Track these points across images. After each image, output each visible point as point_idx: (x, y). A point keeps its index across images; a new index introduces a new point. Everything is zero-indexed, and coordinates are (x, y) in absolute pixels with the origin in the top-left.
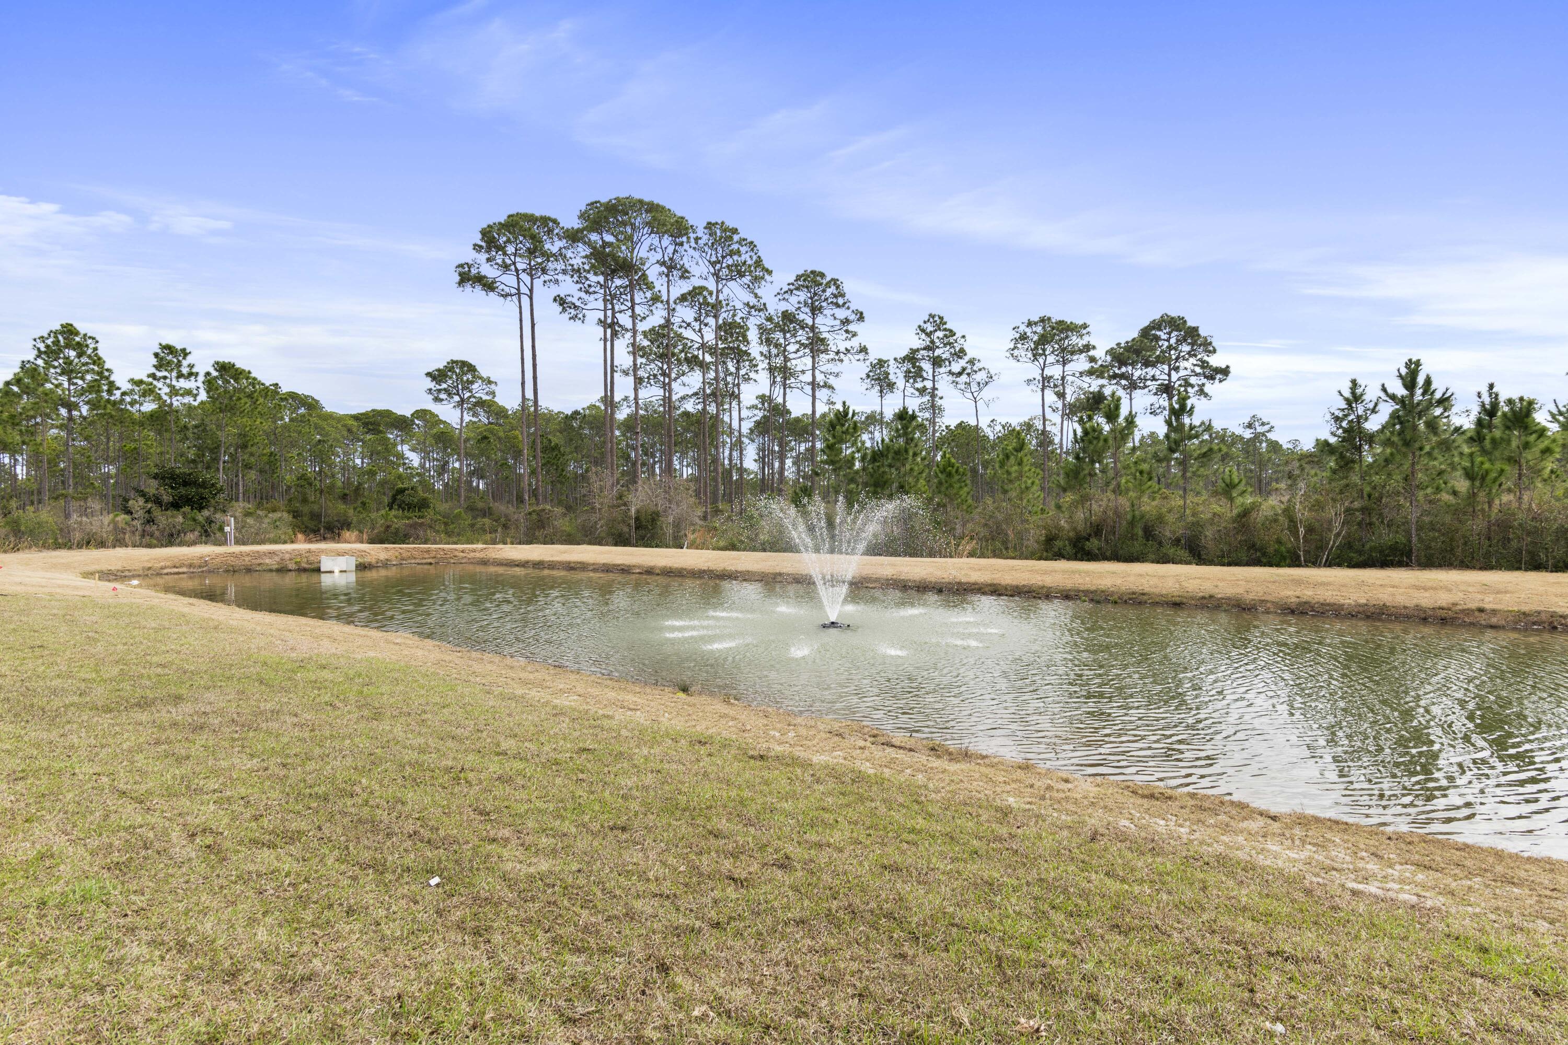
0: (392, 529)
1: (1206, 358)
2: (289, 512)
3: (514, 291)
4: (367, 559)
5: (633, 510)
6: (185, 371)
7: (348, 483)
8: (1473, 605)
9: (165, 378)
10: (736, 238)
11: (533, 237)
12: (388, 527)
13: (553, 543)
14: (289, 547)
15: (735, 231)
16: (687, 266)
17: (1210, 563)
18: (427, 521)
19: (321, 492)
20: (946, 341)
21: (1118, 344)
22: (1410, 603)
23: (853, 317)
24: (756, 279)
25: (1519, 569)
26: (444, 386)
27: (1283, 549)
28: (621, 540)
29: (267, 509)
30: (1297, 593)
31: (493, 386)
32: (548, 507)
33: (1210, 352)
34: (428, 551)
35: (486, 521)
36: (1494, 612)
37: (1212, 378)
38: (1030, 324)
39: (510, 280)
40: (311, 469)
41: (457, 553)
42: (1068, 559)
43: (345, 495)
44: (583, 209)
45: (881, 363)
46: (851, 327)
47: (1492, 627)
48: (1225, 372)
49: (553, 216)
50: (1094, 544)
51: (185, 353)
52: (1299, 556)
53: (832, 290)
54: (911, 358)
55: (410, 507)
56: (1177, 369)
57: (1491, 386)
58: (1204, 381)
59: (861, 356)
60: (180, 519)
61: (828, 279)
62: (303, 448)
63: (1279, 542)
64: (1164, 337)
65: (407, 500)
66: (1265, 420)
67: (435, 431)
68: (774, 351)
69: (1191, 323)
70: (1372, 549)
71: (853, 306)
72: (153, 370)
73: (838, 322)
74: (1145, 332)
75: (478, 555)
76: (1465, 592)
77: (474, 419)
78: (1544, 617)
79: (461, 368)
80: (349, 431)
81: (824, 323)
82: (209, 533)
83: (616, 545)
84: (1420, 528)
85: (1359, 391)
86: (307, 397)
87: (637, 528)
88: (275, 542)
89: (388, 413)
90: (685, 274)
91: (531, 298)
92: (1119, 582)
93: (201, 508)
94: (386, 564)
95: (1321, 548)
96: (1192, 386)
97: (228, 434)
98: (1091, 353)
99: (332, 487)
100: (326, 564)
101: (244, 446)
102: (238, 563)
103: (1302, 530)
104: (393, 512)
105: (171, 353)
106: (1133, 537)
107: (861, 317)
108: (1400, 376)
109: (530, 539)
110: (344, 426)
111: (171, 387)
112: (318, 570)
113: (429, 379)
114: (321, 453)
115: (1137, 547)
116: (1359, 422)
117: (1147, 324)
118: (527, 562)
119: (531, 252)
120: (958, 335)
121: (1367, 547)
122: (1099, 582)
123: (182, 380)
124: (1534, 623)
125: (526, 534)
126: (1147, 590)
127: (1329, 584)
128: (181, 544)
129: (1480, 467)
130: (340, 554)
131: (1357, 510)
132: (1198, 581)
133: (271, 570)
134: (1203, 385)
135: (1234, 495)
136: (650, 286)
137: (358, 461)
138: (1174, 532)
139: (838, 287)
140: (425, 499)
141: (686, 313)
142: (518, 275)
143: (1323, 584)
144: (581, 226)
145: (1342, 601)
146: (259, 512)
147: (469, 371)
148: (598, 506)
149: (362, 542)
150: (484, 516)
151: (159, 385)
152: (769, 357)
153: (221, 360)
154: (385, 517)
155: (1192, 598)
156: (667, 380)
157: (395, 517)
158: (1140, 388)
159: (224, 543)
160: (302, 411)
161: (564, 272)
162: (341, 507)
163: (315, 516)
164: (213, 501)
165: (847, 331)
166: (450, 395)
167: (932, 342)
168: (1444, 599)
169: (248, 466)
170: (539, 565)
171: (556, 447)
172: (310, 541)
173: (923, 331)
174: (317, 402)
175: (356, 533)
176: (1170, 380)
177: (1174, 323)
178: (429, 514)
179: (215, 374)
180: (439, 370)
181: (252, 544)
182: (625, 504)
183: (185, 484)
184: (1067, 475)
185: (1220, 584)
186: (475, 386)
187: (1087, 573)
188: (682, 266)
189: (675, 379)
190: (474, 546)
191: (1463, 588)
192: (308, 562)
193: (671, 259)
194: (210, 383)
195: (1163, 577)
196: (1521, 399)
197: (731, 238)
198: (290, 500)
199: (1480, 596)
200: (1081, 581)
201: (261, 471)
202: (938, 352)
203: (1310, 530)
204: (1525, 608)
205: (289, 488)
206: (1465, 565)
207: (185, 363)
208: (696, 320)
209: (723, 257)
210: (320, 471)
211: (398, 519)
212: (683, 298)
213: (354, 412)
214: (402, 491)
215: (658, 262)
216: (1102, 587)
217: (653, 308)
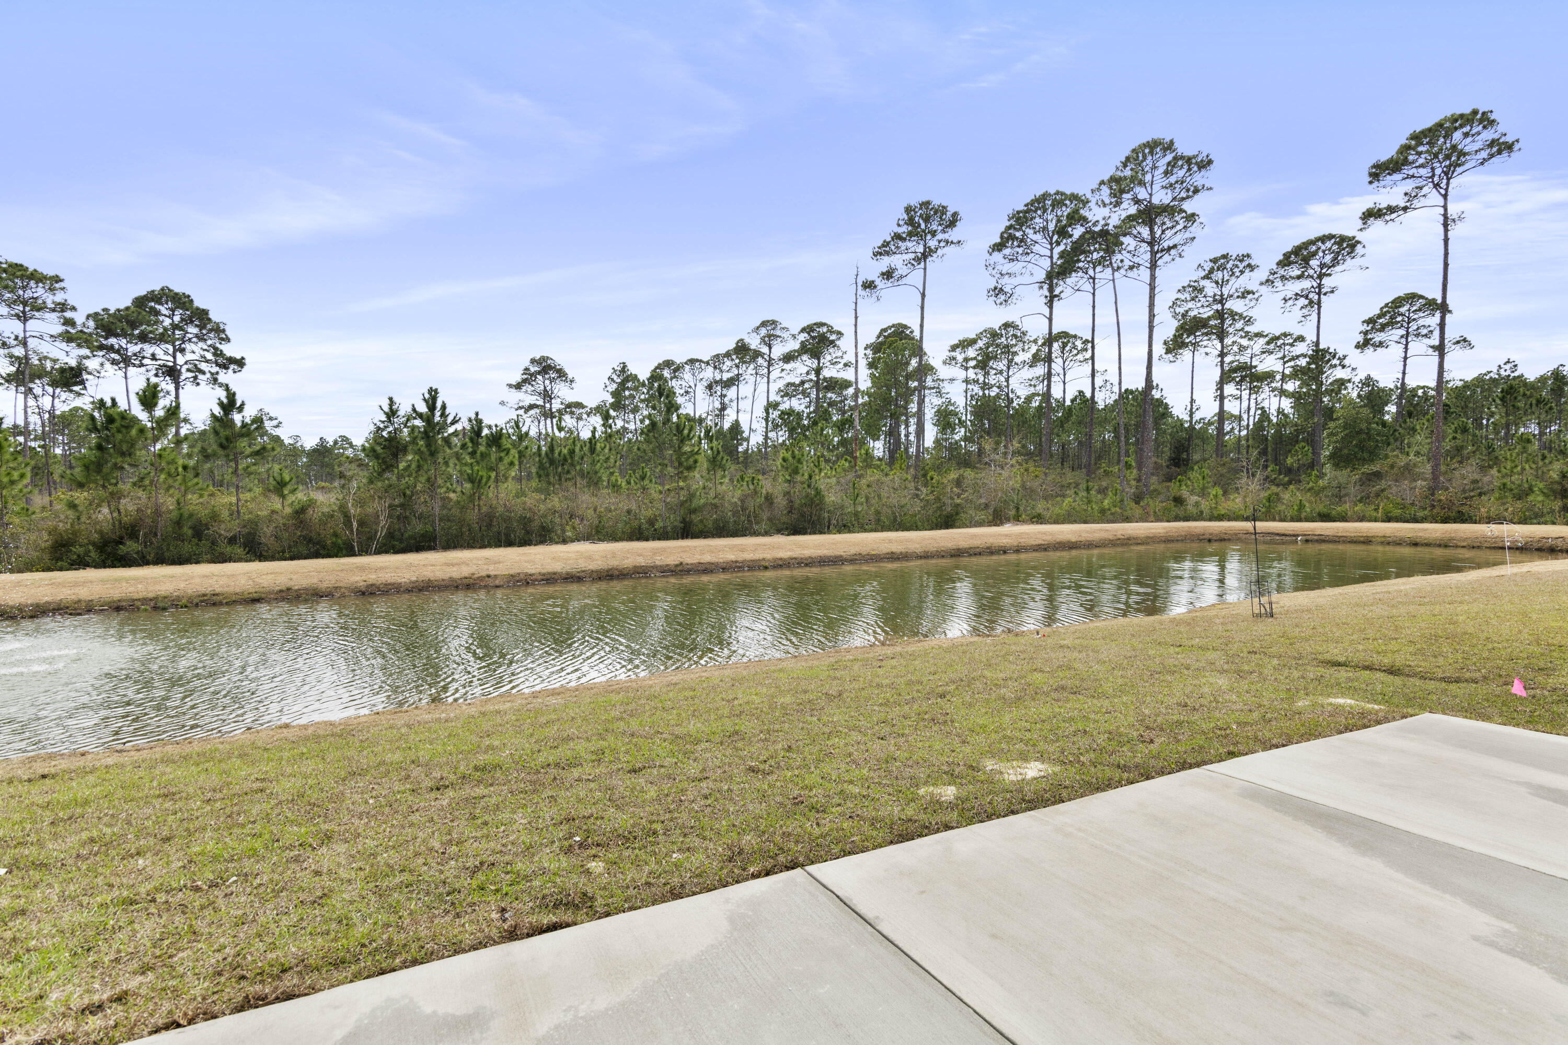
1: (218, 345)
8: (484, 574)
17: (273, 558)
21: (105, 310)
22: (446, 576)
25: (500, 546)
27: (340, 541)
30: (364, 578)
33: (222, 339)
36: (496, 576)
37: (225, 367)
42: (95, 567)
47: (497, 587)
48: (240, 363)
50: (130, 547)
52: (353, 547)
56: (182, 351)
57: (477, 414)
58: (217, 369)
63: (335, 535)
64: (166, 312)
66: (272, 415)
69: (199, 303)
70: (410, 537)
74: (140, 302)
76: (477, 565)
78: (522, 576)
84: (441, 520)
85: (395, 407)
92: (182, 585)
95: (371, 538)
96: (204, 373)
98: (68, 314)
103: (355, 524)
106: (180, 538)
108: (425, 400)
115: (186, 548)
116: (395, 433)
117: (143, 293)
121: (406, 535)
122: (157, 587)
124: (518, 581)
126: (218, 590)
127: (386, 568)
129: (477, 474)
131: (397, 506)
132: (270, 577)
134: (217, 373)
135: (286, 492)
138: (229, 531)
143: (382, 568)
145: (400, 581)
155: (270, 593)
158: (134, 365)
168: (465, 571)
176: (175, 362)
177: (181, 301)
184: (87, 467)
185: (294, 577)
187: (137, 580)
191: (474, 562)
195: (233, 575)
196: (496, 426)
199: (486, 567)
200: (132, 589)
203: (361, 523)
204: (512, 572)
206: (470, 546)
216: (163, 593)
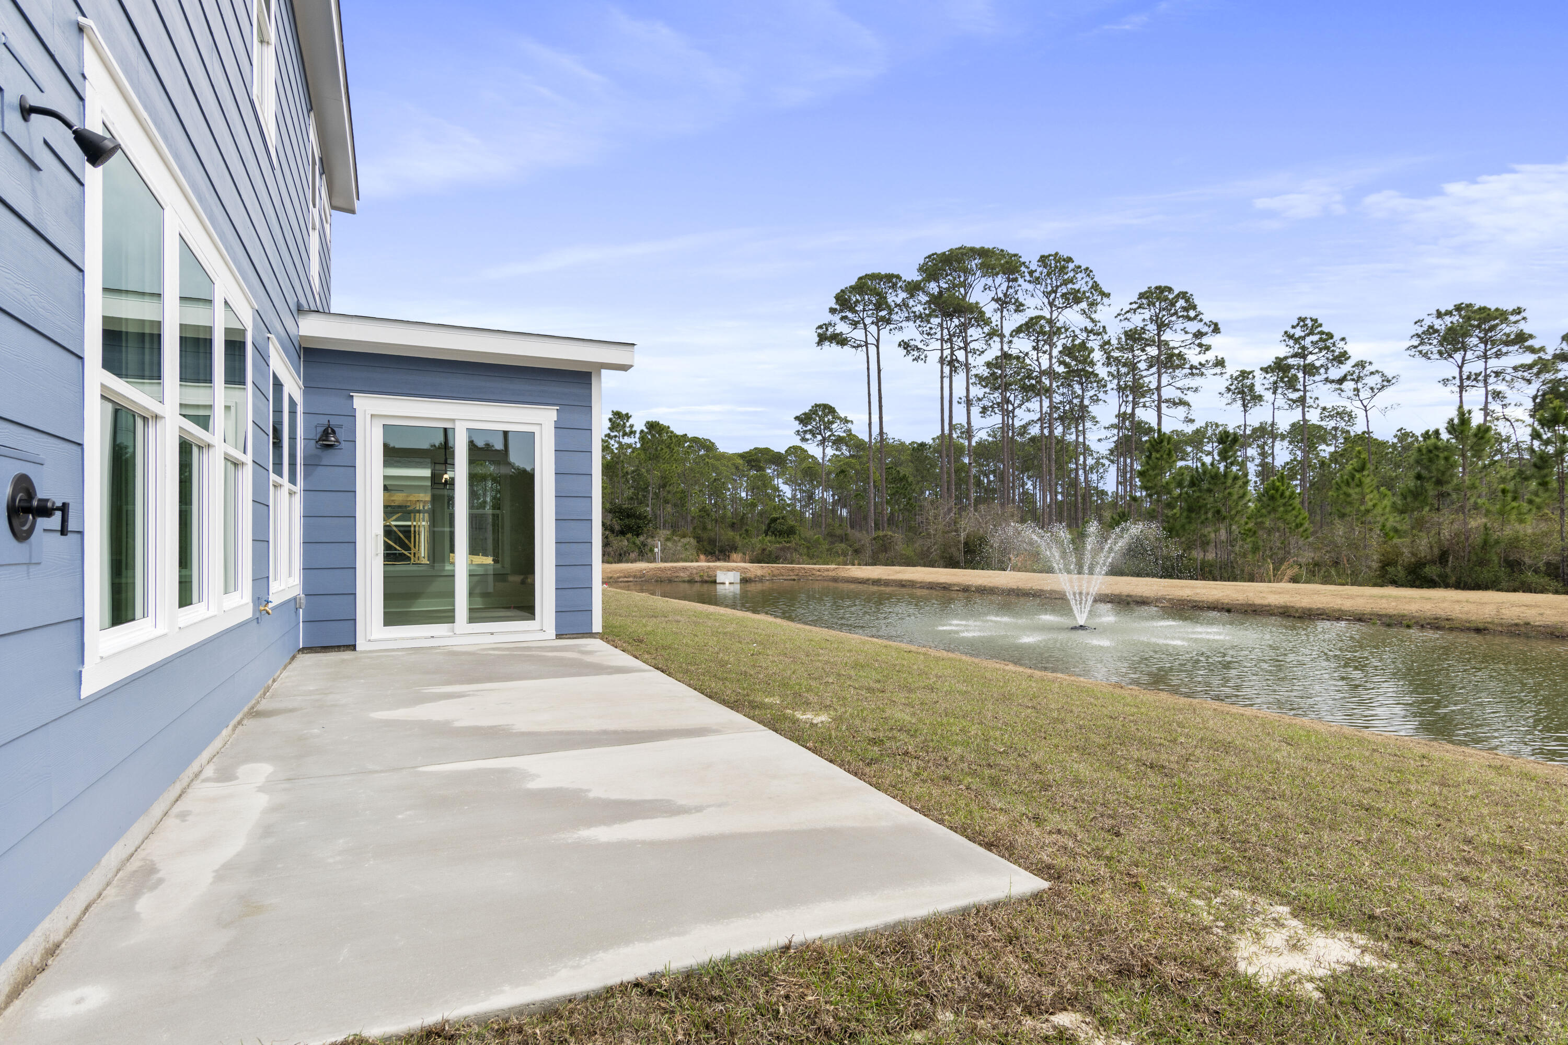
0: (767, 552)
2: (694, 537)
3: (863, 343)
4: (748, 575)
5: (963, 535)
6: (628, 430)
7: (735, 513)
9: (616, 436)
10: (1071, 266)
11: (878, 294)
12: (764, 550)
13: (894, 565)
14: (695, 564)
15: (1070, 260)
16: (1020, 300)
18: (793, 545)
19: (716, 521)
20: (1321, 345)
23: (1205, 329)
24: (1092, 304)
26: (809, 427)
28: (951, 563)
29: (679, 535)
31: (849, 425)
32: (890, 533)
34: (792, 570)
35: (843, 546)
38: (1439, 315)
39: (859, 334)
40: (709, 502)
41: (814, 572)
43: (734, 523)
44: (922, 262)
45: (1244, 374)
46: (1205, 340)
49: (896, 273)
50: (1433, 570)
51: (628, 417)
53: (1181, 303)
54: (1280, 366)
55: (781, 533)
59: (1218, 370)
60: (626, 543)
61: (1176, 292)
62: (703, 484)
65: (779, 527)
67: (804, 465)
68: (1123, 370)
71: (1206, 318)
72: (608, 432)
73: (1190, 336)
75: (830, 574)
77: (838, 453)
79: (823, 411)
80: (737, 468)
81: (1174, 338)
82: (644, 553)
83: (946, 567)
86: (706, 440)
87: (965, 553)
88: (686, 561)
89: (766, 451)
90: (1019, 308)
91: (878, 347)
93: (638, 535)
94: (761, 579)
97: (653, 477)
99: (724, 517)
100: (721, 577)
101: (664, 486)
102: (663, 575)
104: (768, 538)
105: (620, 417)
107: (1216, 329)
109: (874, 562)
110: (734, 464)
111: (619, 443)
112: (715, 582)
113: (797, 422)
114: (717, 489)
115: (1485, 574)
118: (868, 580)
119: (878, 307)
120: (1337, 337)
123: (626, 437)
125: (873, 558)
128: (627, 562)
130: (729, 570)
133: (684, 581)
136: (987, 322)
137: (743, 495)
139: (1187, 301)
140: (792, 527)
141: (1022, 345)
142: (865, 329)
144: (920, 278)
146: (675, 538)
147: (829, 412)
148: (932, 532)
149: (745, 562)
150: (842, 541)
151: (612, 442)
152: (1119, 376)
153: (650, 420)
154: (761, 542)
156: (1010, 408)
157: (770, 542)
159: (653, 560)
160: (702, 452)
161: (908, 319)
162: (731, 533)
163: (712, 542)
164: (645, 529)
165: (1200, 345)
166: (814, 435)
167: (1304, 348)
169: (667, 502)
170: (877, 582)
171: (904, 478)
172: (708, 561)
173: (1291, 337)
174: (713, 444)
175: (740, 555)
178: (795, 539)
179: (646, 430)
180: (805, 414)
181: (671, 562)
182: (956, 531)
183: (628, 516)
186: (834, 426)
188: (1017, 300)
189: (1020, 406)
190: (828, 566)
192: (708, 576)
193: (1005, 295)
194: (642, 438)
197: (1064, 267)
198: (694, 528)
201: (675, 505)
202: (1310, 359)
205: (694, 518)
207: (628, 424)
208: (1034, 348)
209: (1057, 287)
210: (715, 502)
211: (771, 543)
212: (1018, 330)
213: (740, 451)
214: (775, 520)
215: (993, 299)
217: (991, 342)
